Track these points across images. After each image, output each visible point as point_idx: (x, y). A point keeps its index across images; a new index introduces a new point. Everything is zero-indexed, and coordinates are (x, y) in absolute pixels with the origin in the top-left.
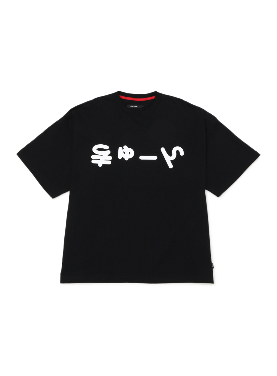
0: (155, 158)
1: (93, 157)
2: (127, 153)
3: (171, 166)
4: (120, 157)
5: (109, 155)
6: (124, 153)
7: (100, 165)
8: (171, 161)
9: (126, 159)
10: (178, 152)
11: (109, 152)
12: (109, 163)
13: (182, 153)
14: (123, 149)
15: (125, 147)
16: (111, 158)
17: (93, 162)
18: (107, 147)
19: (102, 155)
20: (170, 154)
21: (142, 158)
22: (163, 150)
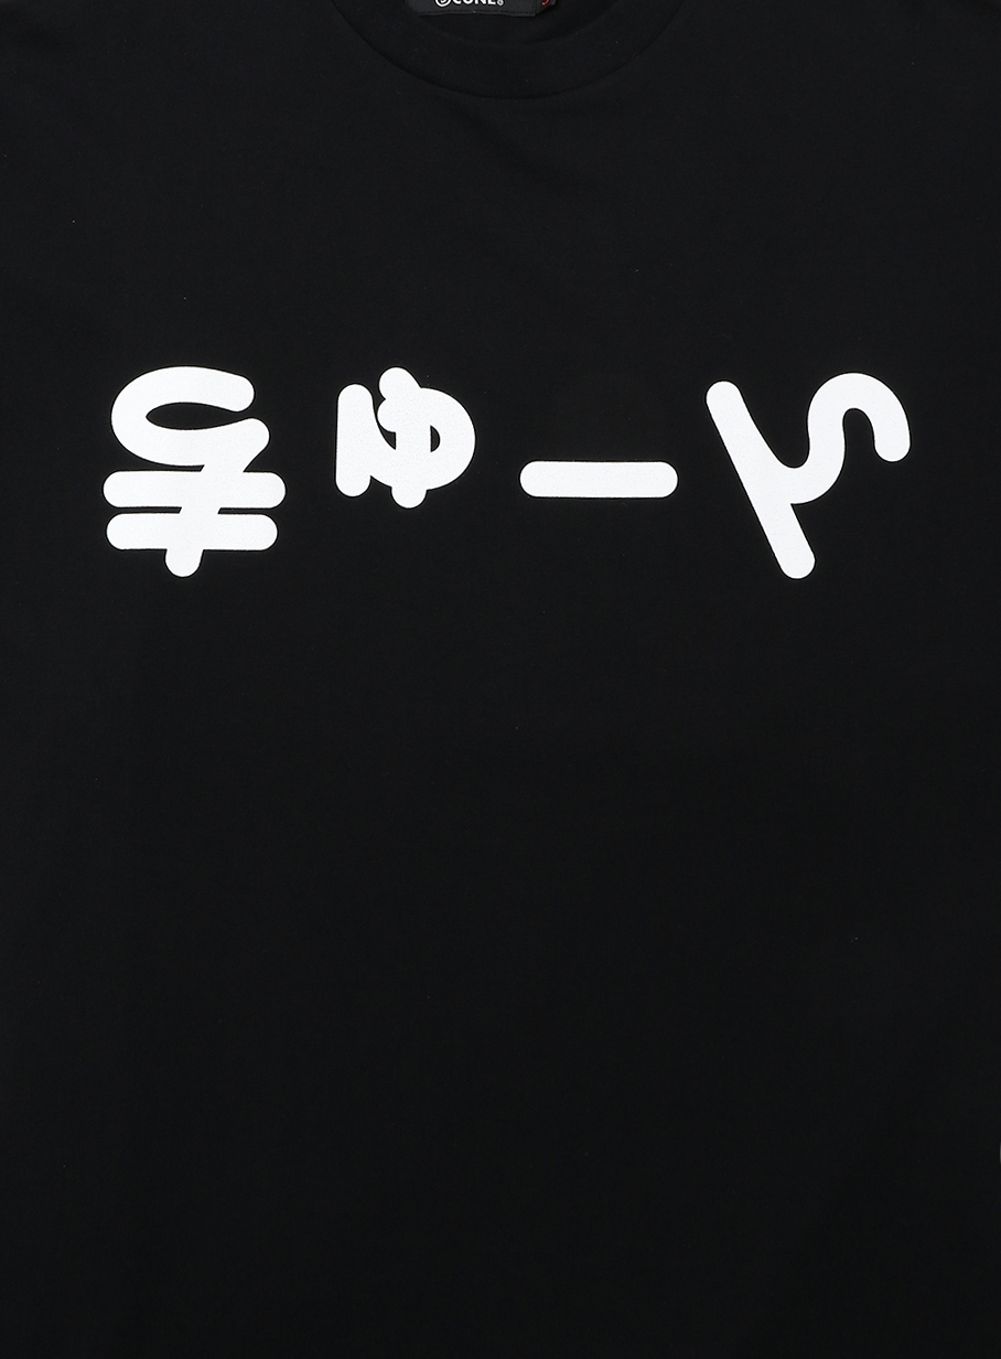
0: (653, 480)
1: (119, 488)
2: (413, 439)
3: (795, 556)
4: (351, 482)
5: (256, 466)
6: (390, 438)
7: (183, 564)
8: (801, 511)
9: (408, 496)
10: (857, 426)
11: (255, 436)
12: (260, 535)
13: (893, 440)
14: (378, 399)
15: (396, 381)
16: (271, 489)
17: (124, 534)
18: (233, 391)
19: (198, 468)
20: (790, 446)
21: (544, 479)
22: (726, 404)
